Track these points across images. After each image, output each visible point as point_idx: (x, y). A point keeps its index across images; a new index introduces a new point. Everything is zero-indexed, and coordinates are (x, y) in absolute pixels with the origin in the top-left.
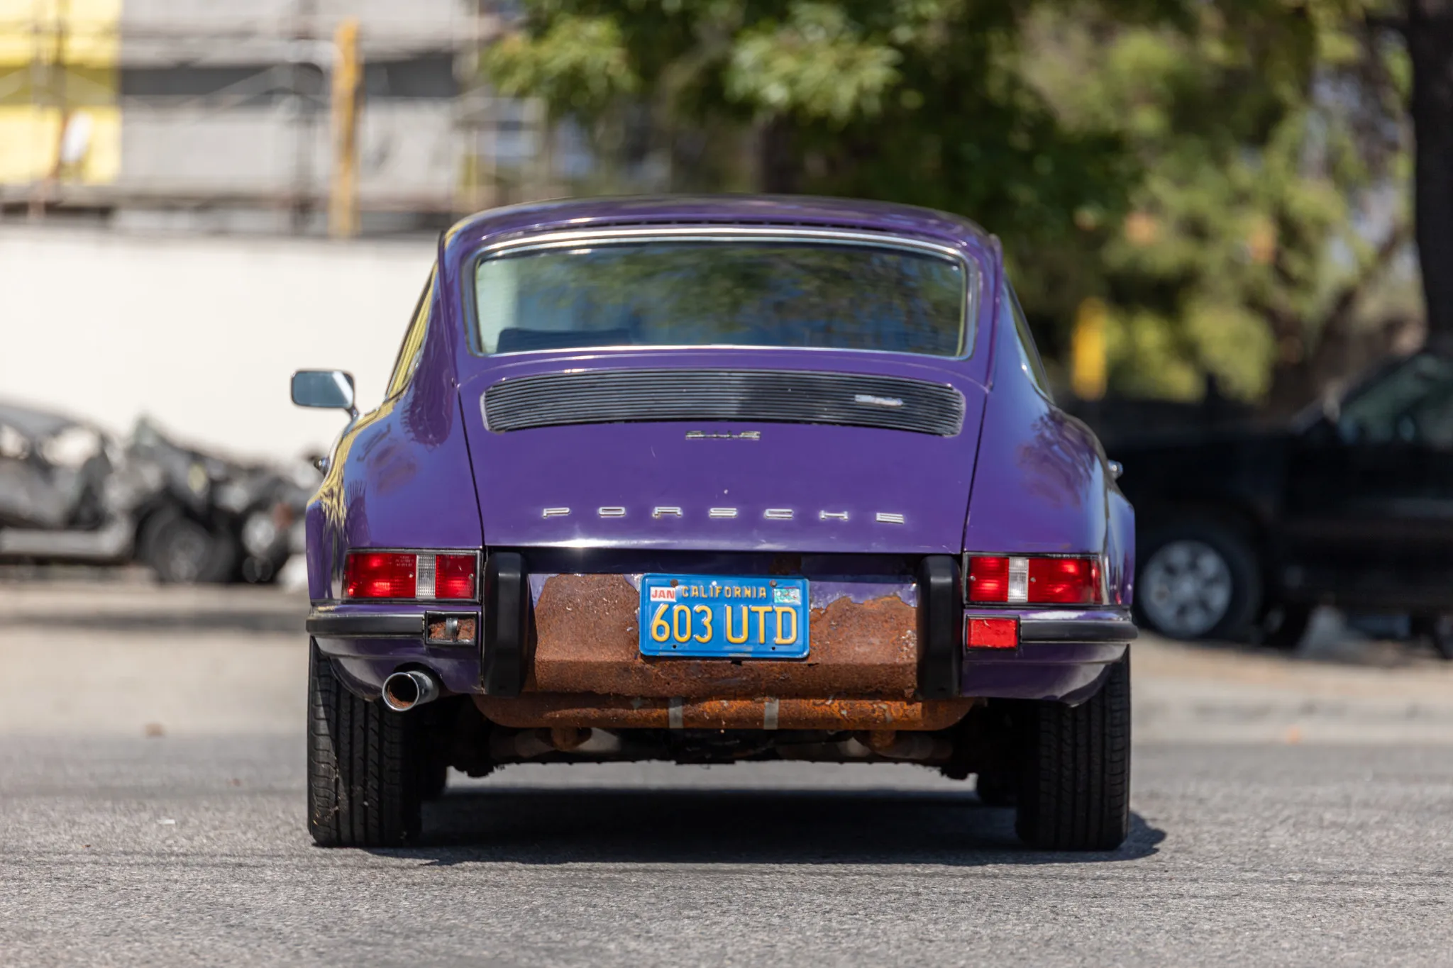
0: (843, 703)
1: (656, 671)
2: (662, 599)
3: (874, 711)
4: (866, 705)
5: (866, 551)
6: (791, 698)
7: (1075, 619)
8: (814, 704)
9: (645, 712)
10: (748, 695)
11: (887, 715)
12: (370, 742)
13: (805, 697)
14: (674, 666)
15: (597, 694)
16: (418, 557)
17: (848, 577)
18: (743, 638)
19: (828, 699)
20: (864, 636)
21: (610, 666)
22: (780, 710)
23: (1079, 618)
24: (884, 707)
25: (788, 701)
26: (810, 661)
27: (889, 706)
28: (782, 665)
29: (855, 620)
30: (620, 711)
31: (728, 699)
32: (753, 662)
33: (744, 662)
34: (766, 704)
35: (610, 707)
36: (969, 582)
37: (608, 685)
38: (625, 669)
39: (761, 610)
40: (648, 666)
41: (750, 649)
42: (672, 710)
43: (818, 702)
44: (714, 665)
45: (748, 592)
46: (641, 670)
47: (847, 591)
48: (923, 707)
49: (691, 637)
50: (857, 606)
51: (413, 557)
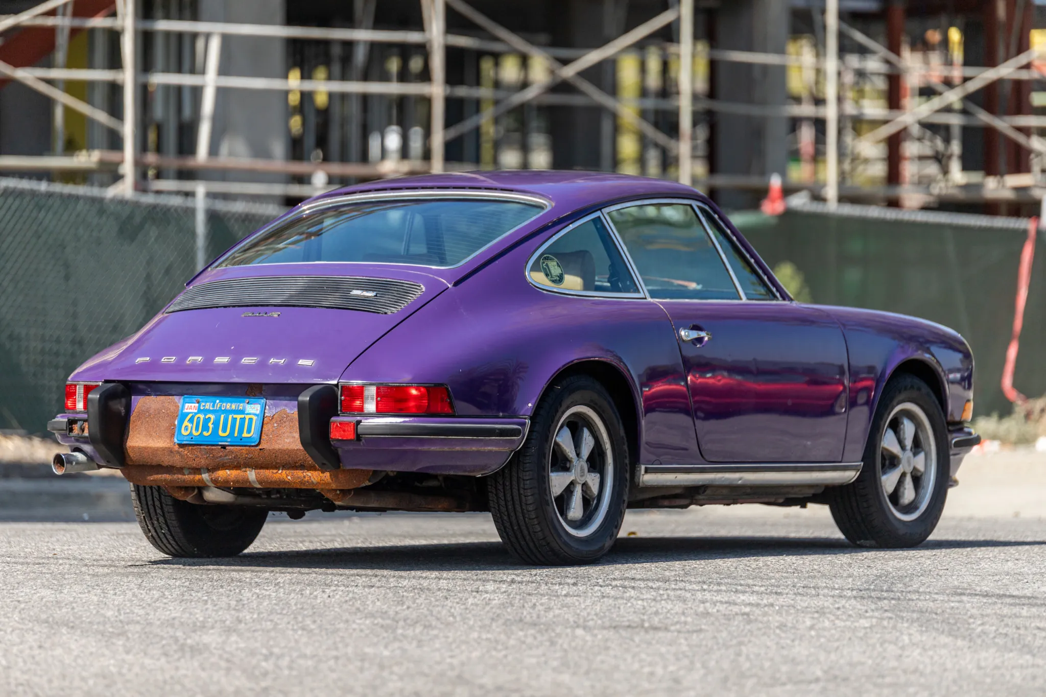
0: (288, 472)
1: (186, 452)
2: (190, 411)
3: (305, 477)
4: (299, 473)
5: (286, 382)
6: (260, 469)
7: (401, 422)
8: (272, 472)
9: (191, 477)
10: (238, 467)
11: (312, 479)
12: (154, 495)
13: (267, 468)
14: (195, 449)
15: (163, 466)
16: (78, 386)
17: (288, 398)
18: (227, 433)
19: (279, 470)
20: (291, 432)
21: (163, 449)
22: (256, 476)
23: (404, 422)
24: (310, 474)
25: (259, 471)
26: (260, 447)
27: (312, 474)
28: (247, 450)
29: (287, 423)
30: (180, 476)
31: (229, 469)
32: (232, 448)
33: (227, 448)
34: (248, 472)
35: (174, 474)
36: (341, 399)
37: (167, 460)
38: (171, 451)
39: (238, 417)
40: (181, 449)
41: (229, 440)
42: (204, 476)
43: (275, 471)
44: (213, 449)
45: (233, 407)
46: (178, 452)
47: (286, 406)
48: (331, 475)
49: (201, 433)
50: (290, 415)
51: (75, 386)
